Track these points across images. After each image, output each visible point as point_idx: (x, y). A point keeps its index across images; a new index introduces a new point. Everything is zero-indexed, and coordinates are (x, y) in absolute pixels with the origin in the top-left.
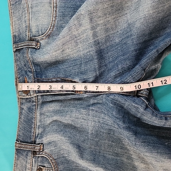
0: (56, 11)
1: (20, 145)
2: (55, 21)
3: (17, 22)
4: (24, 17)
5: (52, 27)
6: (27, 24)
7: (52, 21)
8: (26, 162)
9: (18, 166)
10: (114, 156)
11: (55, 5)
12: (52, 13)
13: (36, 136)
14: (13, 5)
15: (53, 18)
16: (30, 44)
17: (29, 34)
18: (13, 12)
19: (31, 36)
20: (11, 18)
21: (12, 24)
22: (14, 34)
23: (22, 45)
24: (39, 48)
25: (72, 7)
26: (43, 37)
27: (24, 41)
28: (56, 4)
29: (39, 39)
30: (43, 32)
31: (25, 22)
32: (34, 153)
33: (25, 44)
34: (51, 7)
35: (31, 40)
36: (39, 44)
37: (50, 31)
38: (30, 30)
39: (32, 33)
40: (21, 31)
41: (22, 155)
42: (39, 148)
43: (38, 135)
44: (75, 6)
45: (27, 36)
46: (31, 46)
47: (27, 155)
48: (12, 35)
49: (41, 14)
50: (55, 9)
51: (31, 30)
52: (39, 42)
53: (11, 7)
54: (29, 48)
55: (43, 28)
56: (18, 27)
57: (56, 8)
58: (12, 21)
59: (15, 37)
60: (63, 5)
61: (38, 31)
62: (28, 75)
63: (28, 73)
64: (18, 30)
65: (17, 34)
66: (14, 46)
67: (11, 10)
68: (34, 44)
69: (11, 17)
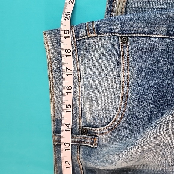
0: (127, 90)
5: (120, 116)
6: (78, 105)
7: (121, 106)
11: (126, 80)
12: (121, 93)
14: (56, 71)
15: (123, 102)
16: (83, 140)
17: (81, 121)
18: (56, 83)
19: (84, 124)
20: (52, 92)
21: (54, 101)
22: (56, 117)
24: (96, 146)
25: (155, 88)
26: (104, 129)
28: (128, 78)
29: (97, 132)
30: (105, 122)
34: (119, 82)
35: (84, 132)
36: (97, 140)
37: (116, 123)
39: (85, 118)
44: (161, 86)
45: (78, 124)
46: (85, 143)
48: (53, 118)
49: (103, 94)
50: (126, 87)
51: (83, 115)
52: (97, 136)
53: (53, 74)
54: (81, 145)
55: (105, 116)
57: (128, 85)
58: (53, 97)
59: (56, 121)
60: (140, 81)
61: (96, 119)
65: (60, 118)
67: (52, 78)
68: (90, 141)
69: (52, 89)
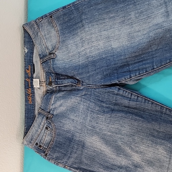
0: (58, 33)
1: (41, 111)
2: (59, 39)
3: (39, 47)
4: (42, 42)
5: (59, 43)
8: (42, 121)
9: (37, 121)
10: (92, 128)
11: (57, 30)
12: (57, 35)
13: (51, 109)
14: (34, 38)
16: (50, 57)
19: (49, 52)
22: (39, 53)
23: (46, 58)
24: (55, 57)
26: (55, 50)
27: (46, 56)
29: (54, 52)
31: (44, 45)
32: (47, 118)
33: (48, 57)
34: (55, 32)
35: (50, 54)
37: (58, 46)
38: (48, 49)
40: (42, 51)
41: (41, 116)
42: (50, 116)
43: (52, 109)
45: (47, 52)
47: (43, 117)
50: (58, 32)
52: (55, 54)
54: (51, 59)
56: (40, 49)
59: (40, 55)
60: (61, 28)
61: (53, 48)
62: (51, 75)
63: (51, 74)
64: (40, 51)
65: (40, 53)
66: (41, 60)
68: (52, 56)
